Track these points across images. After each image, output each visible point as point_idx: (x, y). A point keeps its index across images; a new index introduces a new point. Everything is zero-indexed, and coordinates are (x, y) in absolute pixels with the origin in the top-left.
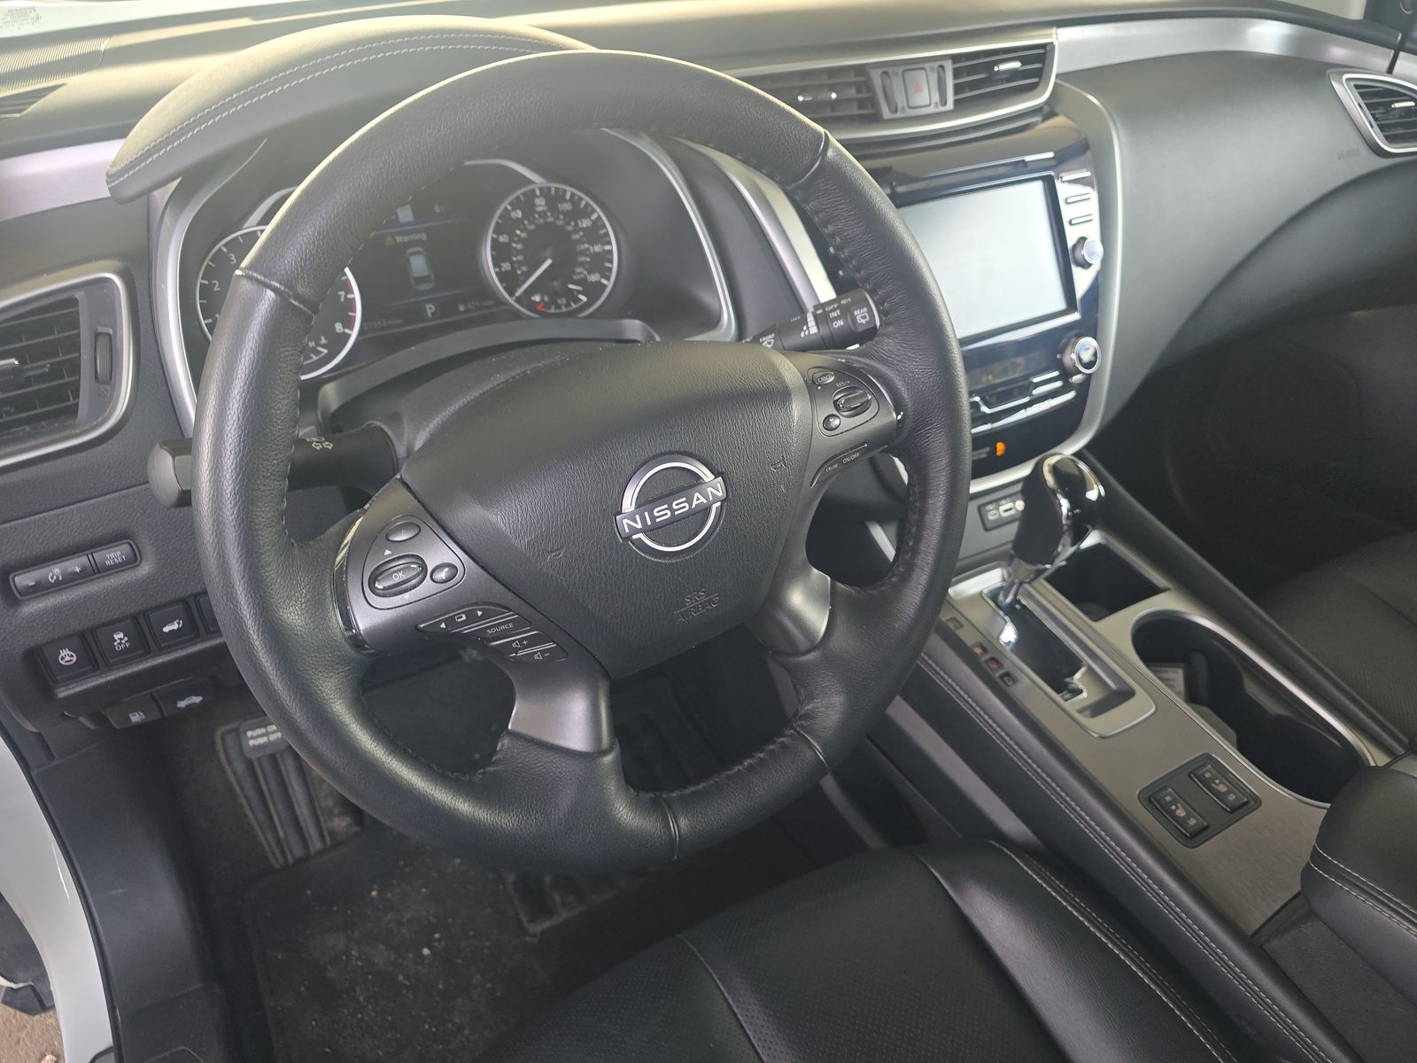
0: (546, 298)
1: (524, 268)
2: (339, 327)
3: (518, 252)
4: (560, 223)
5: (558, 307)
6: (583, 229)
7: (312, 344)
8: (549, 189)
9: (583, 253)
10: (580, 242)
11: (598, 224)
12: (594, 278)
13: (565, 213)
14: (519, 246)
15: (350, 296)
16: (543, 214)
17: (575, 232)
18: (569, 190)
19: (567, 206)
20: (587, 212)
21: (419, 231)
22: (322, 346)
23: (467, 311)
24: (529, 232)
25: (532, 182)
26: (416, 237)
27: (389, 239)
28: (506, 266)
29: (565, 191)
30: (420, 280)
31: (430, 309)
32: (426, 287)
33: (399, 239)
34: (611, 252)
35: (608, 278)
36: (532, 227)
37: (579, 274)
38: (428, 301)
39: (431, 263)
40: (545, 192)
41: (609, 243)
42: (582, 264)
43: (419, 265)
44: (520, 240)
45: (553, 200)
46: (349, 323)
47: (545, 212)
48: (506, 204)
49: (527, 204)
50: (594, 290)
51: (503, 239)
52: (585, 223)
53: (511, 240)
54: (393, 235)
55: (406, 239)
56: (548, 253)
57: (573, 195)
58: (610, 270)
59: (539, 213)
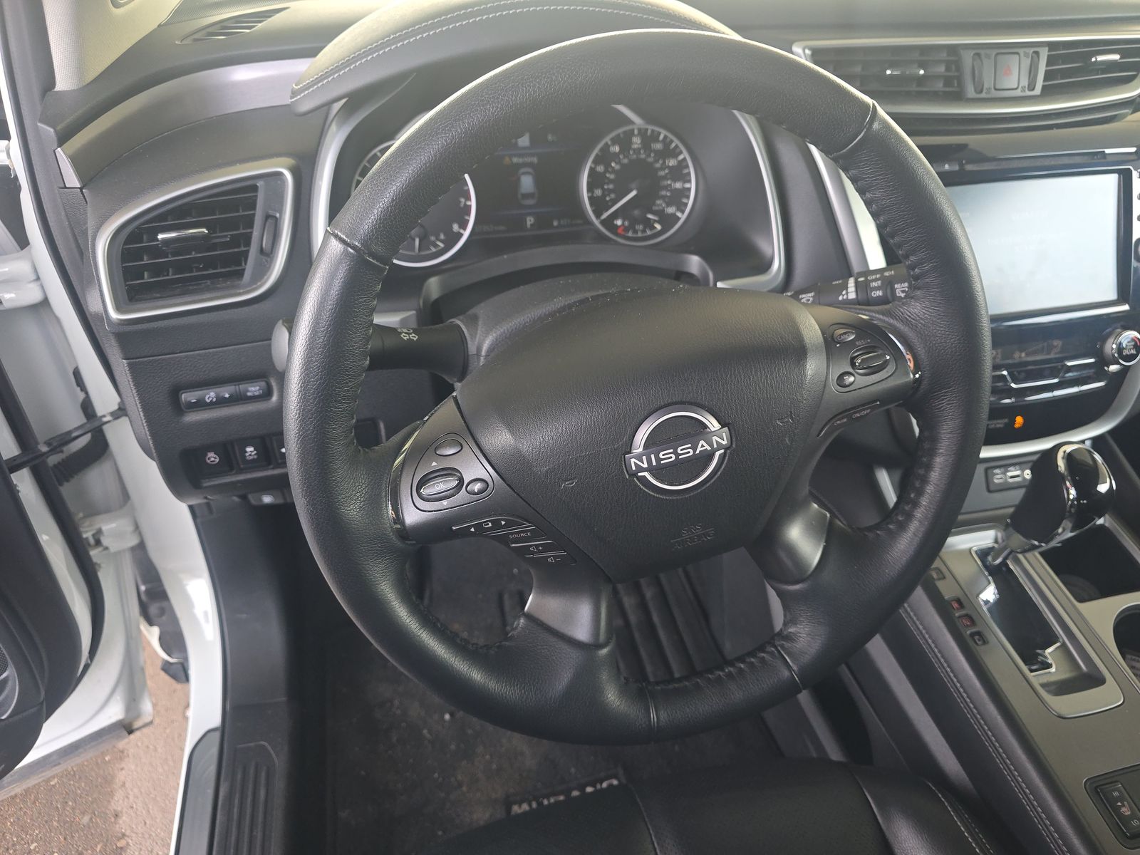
0: (627, 223)
1: (613, 196)
2: (456, 227)
3: (611, 181)
4: (651, 160)
5: (635, 232)
6: (669, 167)
7: (433, 238)
8: (647, 130)
9: (666, 188)
10: (665, 178)
11: (683, 164)
12: (671, 210)
13: (656, 152)
14: (612, 176)
15: (468, 203)
16: (637, 151)
17: (662, 168)
18: (663, 133)
19: (659, 146)
20: (675, 153)
21: (532, 155)
22: (441, 241)
23: (560, 226)
24: (623, 166)
25: (631, 122)
26: (529, 160)
27: (507, 159)
28: (598, 192)
29: (659, 134)
30: (526, 196)
31: (530, 221)
32: (531, 202)
33: (515, 160)
34: (689, 189)
35: (683, 212)
36: (626, 161)
37: (658, 205)
38: (530, 214)
39: (538, 181)
40: (642, 133)
41: (689, 181)
42: (663, 197)
43: (527, 183)
44: (614, 171)
45: (648, 139)
46: (464, 226)
47: (639, 149)
48: (607, 139)
49: (625, 142)
50: (668, 221)
51: (600, 169)
52: (672, 162)
53: (606, 171)
54: (511, 156)
55: (521, 160)
56: (633, 185)
57: (665, 137)
58: (686, 205)
59: (634, 150)
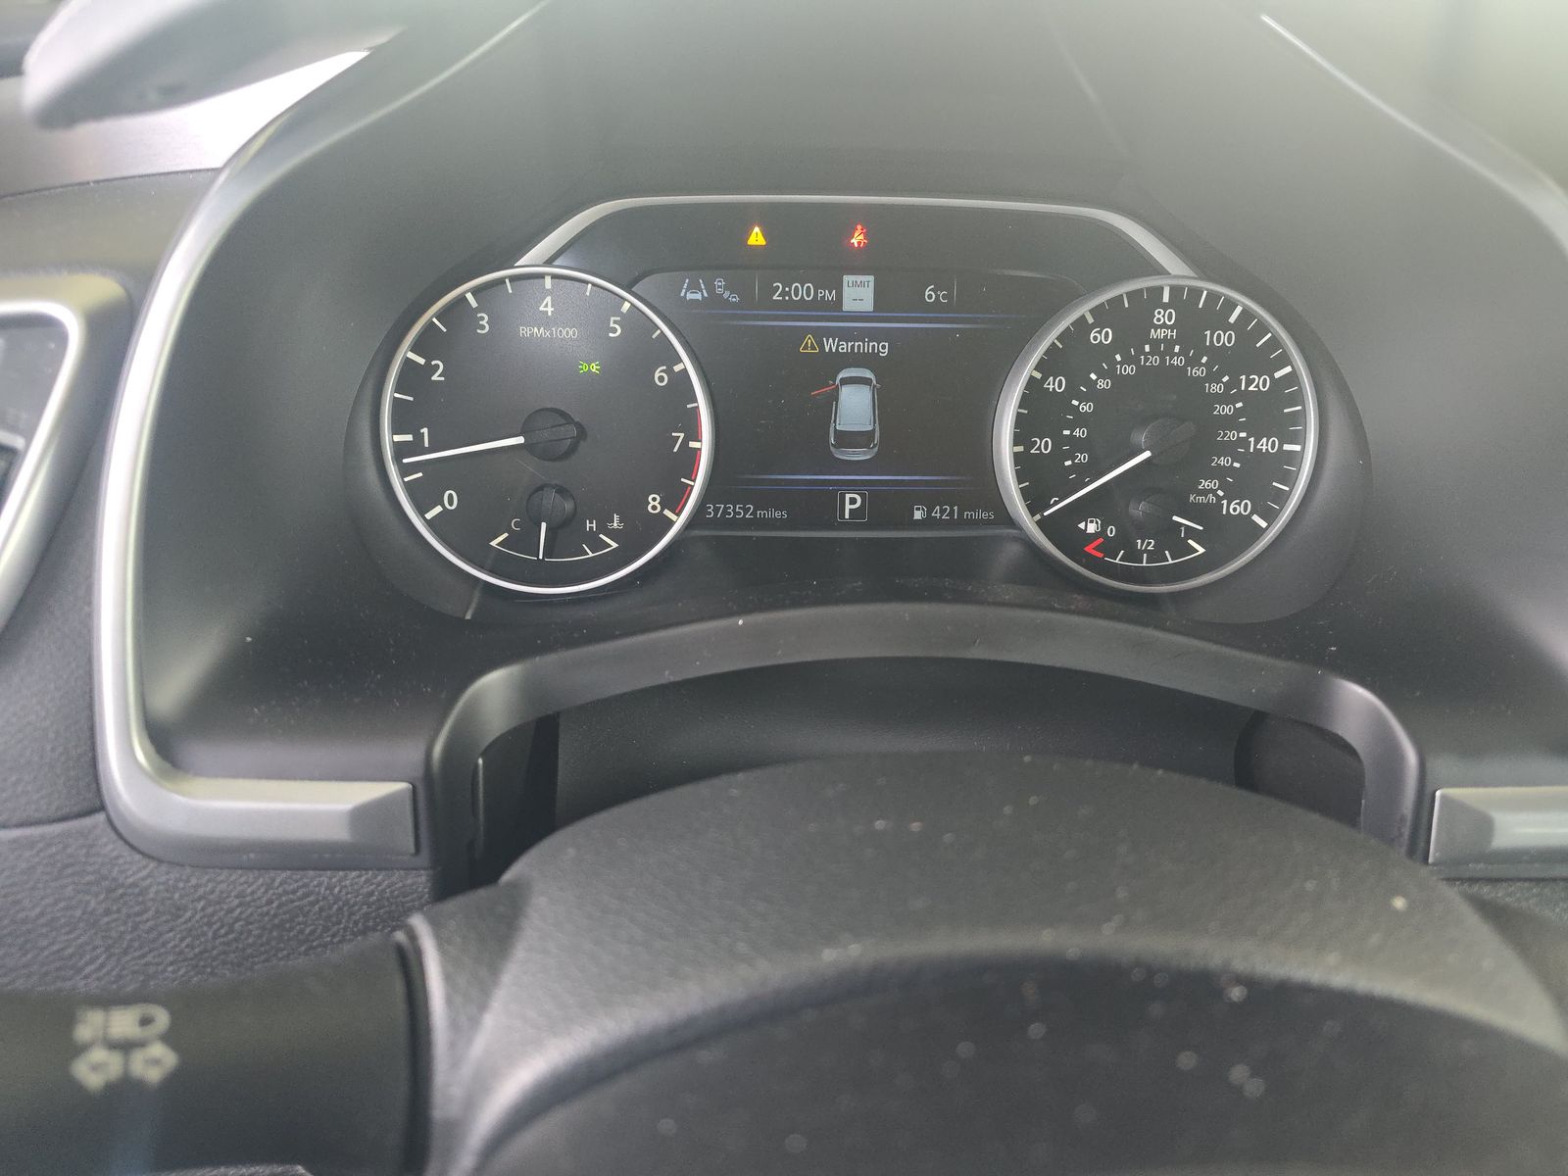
0: (1112, 531)
1: (1082, 458)
2: (654, 502)
3: (1081, 420)
4: (1198, 372)
5: (1133, 555)
6: (1244, 395)
7: (591, 525)
8: (1196, 293)
9: (1229, 449)
10: (1230, 423)
11: (1285, 392)
12: (1237, 508)
13: (1216, 353)
14: (1086, 408)
15: (693, 445)
16: (1162, 348)
17: (1226, 398)
18: (1242, 305)
19: (1225, 339)
20: (1267, 360)
21: (876, 336)
22: (611, 534)
23: (929, 522)
24: (1119, 381)
25: (1158, 270)
26: (869, 347)
27: (809, 340)
28: (1044, 445)
29: (1231, 305)
30: (848, 439)
31: (852, 502)
32: (860, 455)
33: (830, 345)
34: (1295, 459)
35: (1270, 516)
36: (1129, 370)
37: (1205, 492)
38: (852, 486)
39: (883, 405)
40: (1183, 300)
41: (1299, 438)
42: (1220, 473)
43: (855, 407)
44: (1093, 394)
45: (1195, 317)
46: (675, 502)
47: (1169, 343)
48: (1084, 310)
49: (1131, 318)
50: (1228, 536)
51: (1055, 385)
52: (1260, 383)
53: (1072, 391)
54: (820, 334)
55: (845, 347)
56: (1141, 438)
57: (1247, 315)
58: (1282, 498)
59: (1155, 343)
